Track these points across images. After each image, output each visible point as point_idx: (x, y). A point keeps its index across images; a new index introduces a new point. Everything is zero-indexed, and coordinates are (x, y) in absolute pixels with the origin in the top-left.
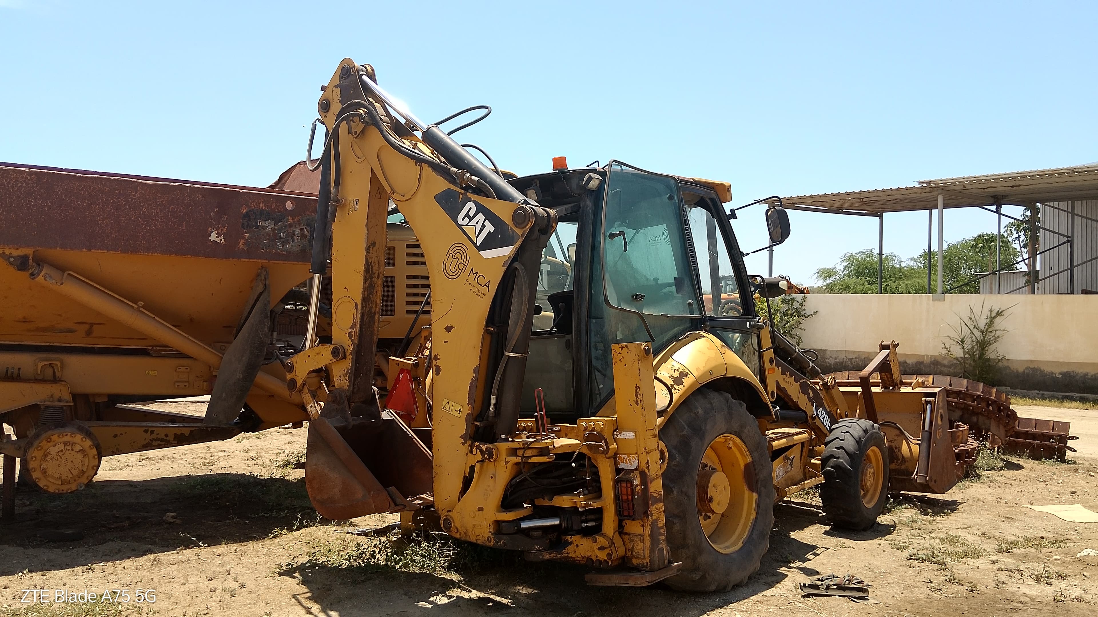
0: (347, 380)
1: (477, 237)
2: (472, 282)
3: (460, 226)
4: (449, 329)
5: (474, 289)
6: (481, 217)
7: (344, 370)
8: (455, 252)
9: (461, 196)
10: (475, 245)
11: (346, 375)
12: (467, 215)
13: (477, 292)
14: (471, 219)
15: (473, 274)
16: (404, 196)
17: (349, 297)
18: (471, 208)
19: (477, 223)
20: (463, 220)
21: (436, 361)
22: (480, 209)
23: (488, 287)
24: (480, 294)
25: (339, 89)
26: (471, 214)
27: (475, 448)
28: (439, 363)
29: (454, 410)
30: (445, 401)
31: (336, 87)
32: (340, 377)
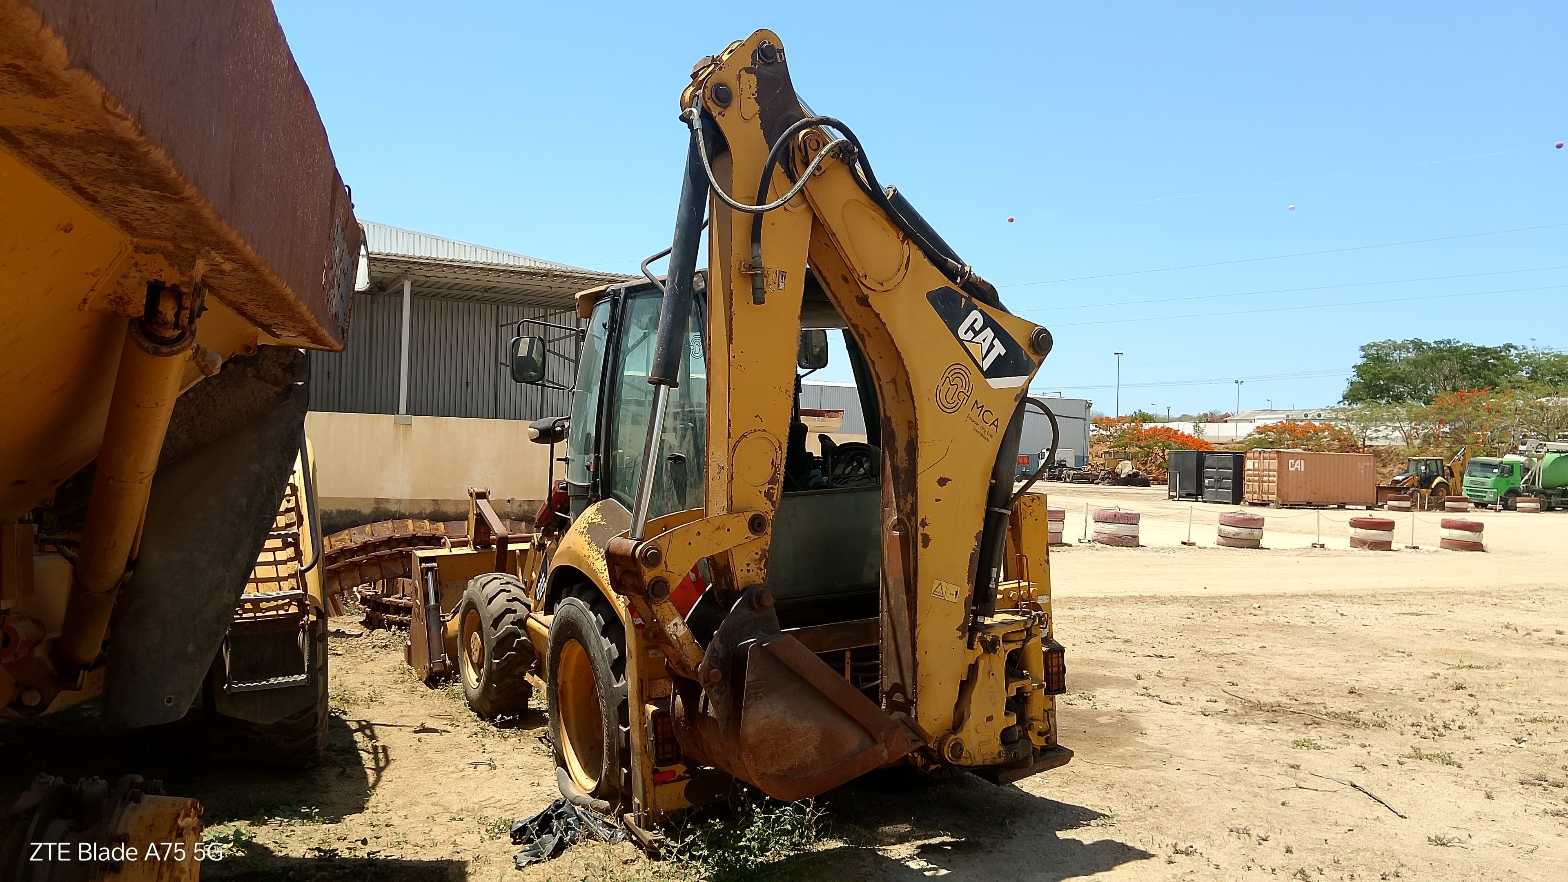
0: (761, 570)
1: (983, 359)
2: (976, 419)
3: (961, 342)
4: (942, 482)
5: (978, 428)
6: (989, 333)
7: (757, 554)
8: (954, 376)
9: (964, 300)
10: (981, 369)
11: (760, 560)
12: (971, 327)
13: (982, 432)
14: (976, 333)
15: (978, 408)
16: (882, 285)
17: (764, 430)
18: (976, 319)
19: (984, 341)
20: (965, 333)
21: (923, 527)
22: (989, 323)
23: (997, 426)
24: (986, 435)
25: (753, 78)
26: (977, 327)
27: (977, 640)
28: (927, 530)
29: (948, 594)
30: (937, 583)
31: (748, 70)
32: (748, 565)
